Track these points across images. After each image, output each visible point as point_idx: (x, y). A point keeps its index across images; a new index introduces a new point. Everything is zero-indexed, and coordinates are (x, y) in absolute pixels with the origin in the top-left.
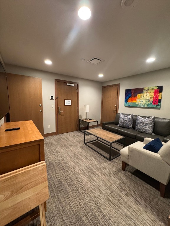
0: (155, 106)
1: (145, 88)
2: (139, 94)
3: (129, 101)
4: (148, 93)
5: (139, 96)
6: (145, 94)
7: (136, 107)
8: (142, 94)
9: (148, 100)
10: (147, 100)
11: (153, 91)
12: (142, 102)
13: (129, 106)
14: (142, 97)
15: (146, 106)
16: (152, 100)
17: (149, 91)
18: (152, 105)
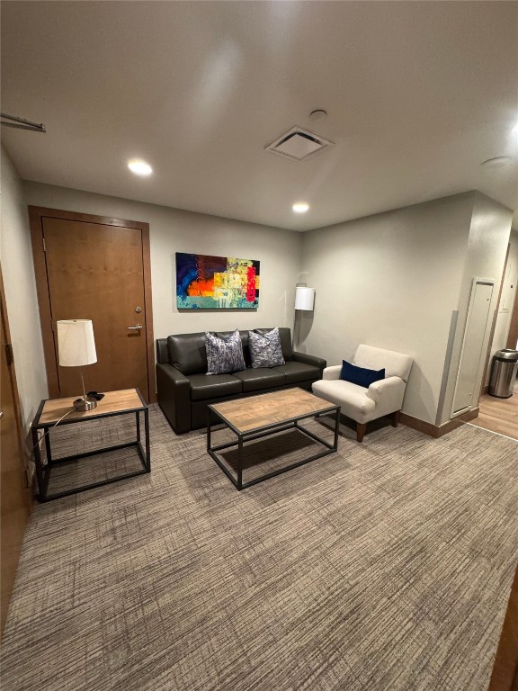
0: (250, 304)
1: (231, 261)
2: (218, 274)
3: (191, 292)
4: (237, 272)
5: (218, 279)
6: (231, 276)
7: (214, 308)
8: (224, 274)
9: (238, 290)
10: (237, 292)
11: (245, 271)
12: (226, 294)
13: (195, 309)
14: (226, 282)
15: (235, 306)
16: (246, 291)
17: (239, 269)
18: (246, 302)
